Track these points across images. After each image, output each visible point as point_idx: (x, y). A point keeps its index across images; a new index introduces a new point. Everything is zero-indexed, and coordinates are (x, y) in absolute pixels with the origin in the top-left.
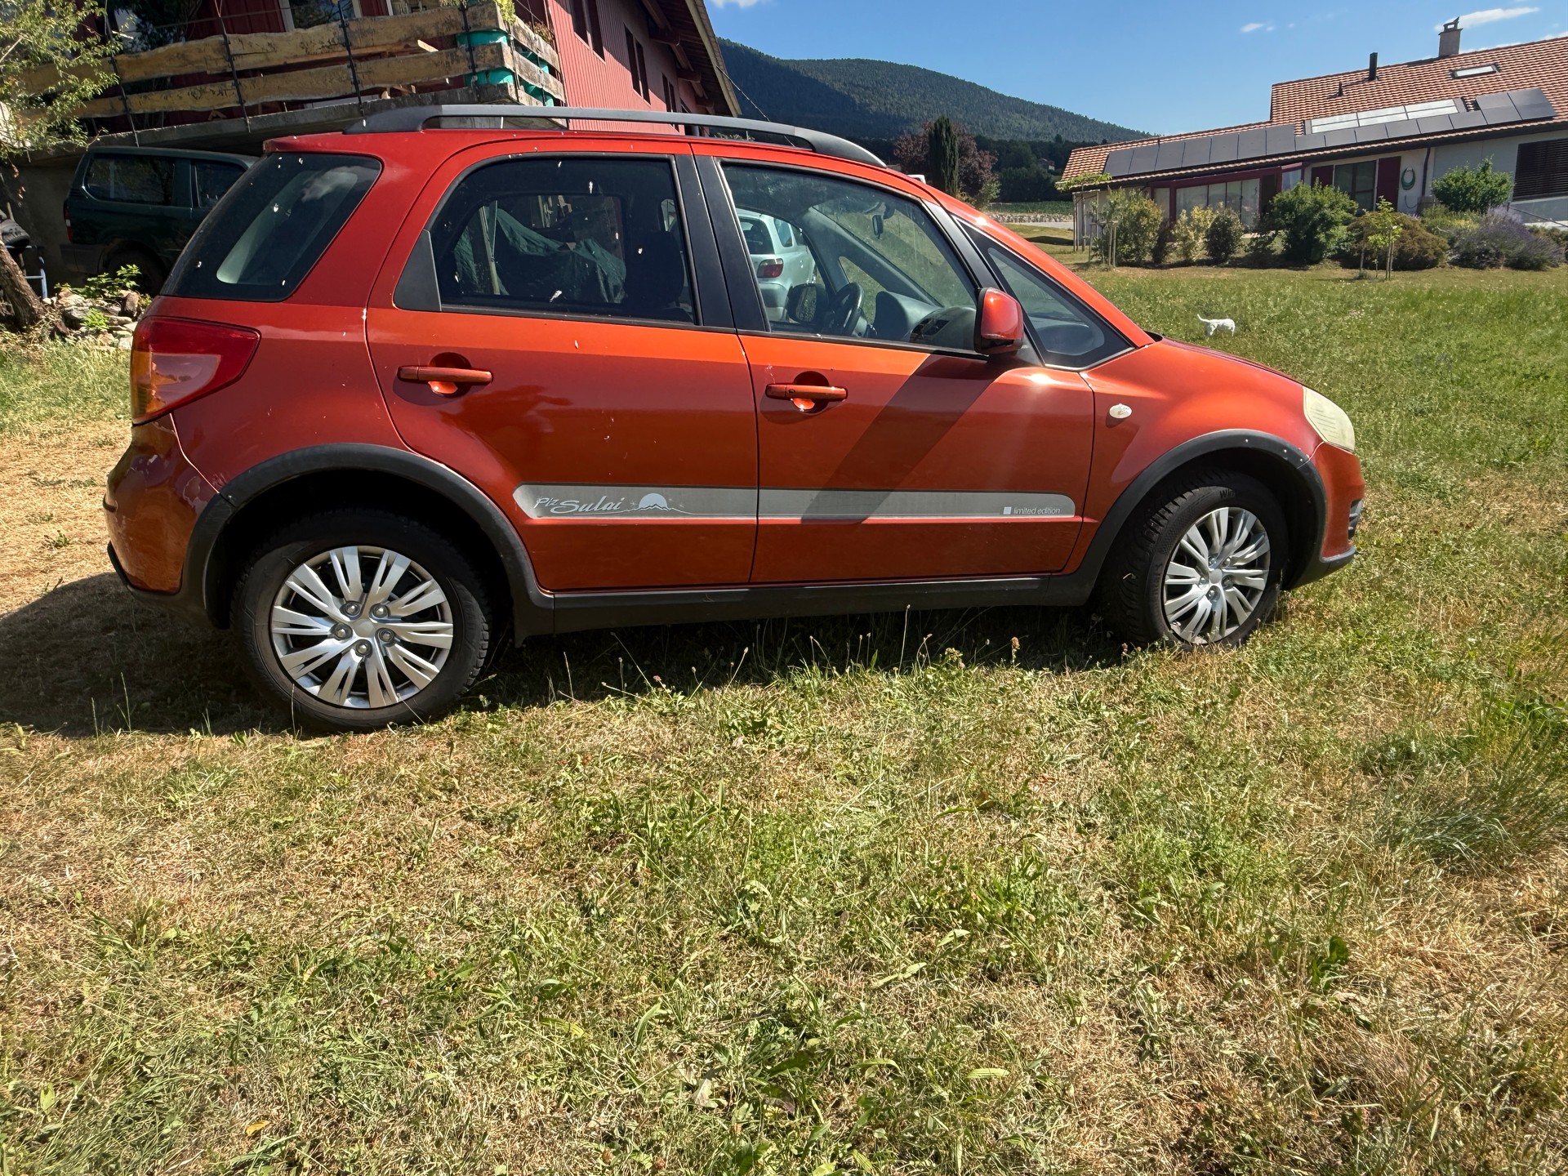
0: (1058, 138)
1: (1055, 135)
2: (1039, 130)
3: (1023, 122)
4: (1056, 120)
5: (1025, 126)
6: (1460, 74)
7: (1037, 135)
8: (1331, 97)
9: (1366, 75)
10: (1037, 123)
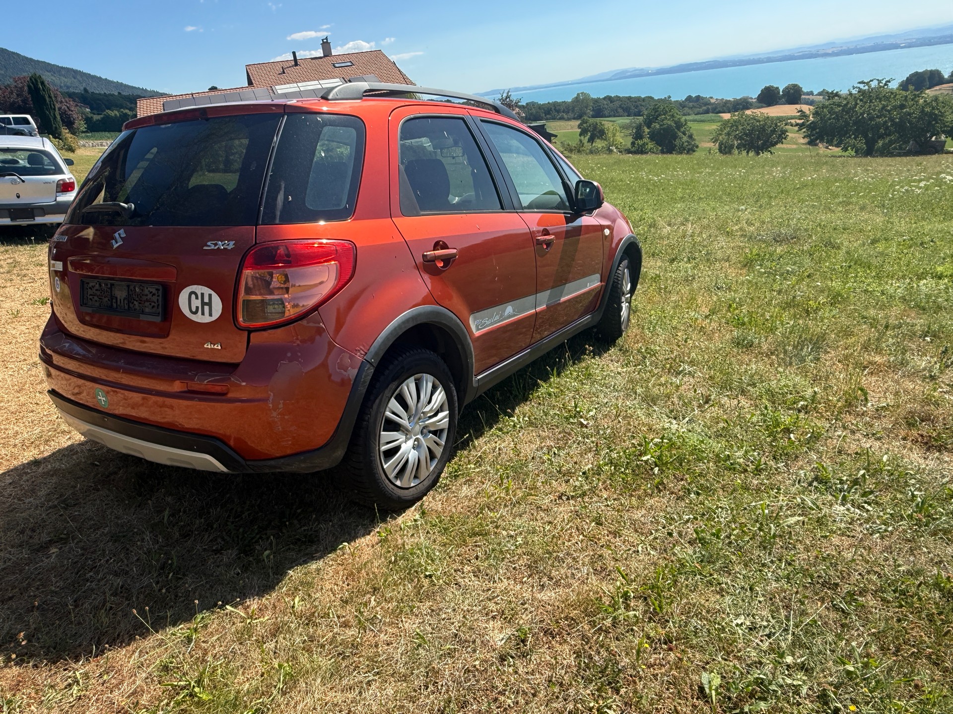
0: (85, 90)
1: (82, 88)
2: (68, 84)
3: (54, 79)
4: (79, 77)
5: (57, 81)
6: (337, 65)
7: (68, 87)
8: (280, 74)
9: (293, 63)
10: (66, 80)
